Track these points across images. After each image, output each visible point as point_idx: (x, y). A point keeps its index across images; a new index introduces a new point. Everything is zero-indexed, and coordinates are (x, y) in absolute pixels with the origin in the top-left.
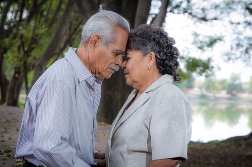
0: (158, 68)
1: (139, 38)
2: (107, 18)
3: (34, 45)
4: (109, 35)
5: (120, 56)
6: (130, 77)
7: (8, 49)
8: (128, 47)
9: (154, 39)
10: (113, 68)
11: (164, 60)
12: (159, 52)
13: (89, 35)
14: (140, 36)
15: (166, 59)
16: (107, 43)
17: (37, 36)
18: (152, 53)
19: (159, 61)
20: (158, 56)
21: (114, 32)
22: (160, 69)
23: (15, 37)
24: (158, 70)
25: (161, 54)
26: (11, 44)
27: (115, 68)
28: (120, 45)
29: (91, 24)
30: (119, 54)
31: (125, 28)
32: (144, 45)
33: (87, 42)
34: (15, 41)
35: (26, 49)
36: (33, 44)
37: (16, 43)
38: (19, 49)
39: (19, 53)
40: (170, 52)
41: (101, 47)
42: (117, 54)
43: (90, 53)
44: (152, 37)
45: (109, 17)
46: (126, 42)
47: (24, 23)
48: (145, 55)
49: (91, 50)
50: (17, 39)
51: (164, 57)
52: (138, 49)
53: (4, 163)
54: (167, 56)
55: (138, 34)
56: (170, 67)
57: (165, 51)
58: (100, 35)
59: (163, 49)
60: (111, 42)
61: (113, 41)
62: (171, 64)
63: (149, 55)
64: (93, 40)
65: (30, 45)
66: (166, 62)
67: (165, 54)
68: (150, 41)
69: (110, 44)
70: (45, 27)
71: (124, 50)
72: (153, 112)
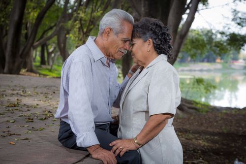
0: (156, 50)
1: (140, 29)
2: (117, 15)
3: (92, 27)
4: (118, 28)
5: (128, 43)
6: (136, 58)
7: (70, 30)
8: (133, 36)
9: (151, 29)
10: (122, 51)
11: (159, 45)
12: (155, 39)
13: (104, 28)
14: (141, 27)
15: (161, 44)
16: (117, 34)
17: (94, 18)
18: (150, 39)
19: (156, 45)
20: (155, 42)
21: (122, 25)
22: (157, 52)
23: (75, 20)
24: (156, 52)
25: (157, 40)
26: (73, 26)
27: (124, 52)
28: (126, 35)
29: (106, 20)
30: (127, 41)
31: (130, 22)
32: (144, 34)
33: (103, 33)
34: (75, 23)
35: (85, 30)
36: (91, 25)
37: (76, 25)
38: (79, 31)
39: (79, 34)
40: (164, 38)
41: (112, 37)
42: (125, 41)
43: (105, 41)
44: (150, 28)
45: (118, 13)
46: (131, 32)
47: (82, 7)
48: (145, 41)
49: (106, 39)
50: (77, 22)
51: (159, 42)
52: (140, 37)
53: (53, 124)
54: (161, 41)
55: (139, 26)
56: (165, 49)
57: (160, 37)
58: (112, 27)
59: (158, 36)
60: (120, 33)
61: (122, 32)
62: (165, 47)
63: (148, 41)
64: (107, 31)
65: (88, 27)
66: (161, 46)
67: (160, 40)
68: (149, 31)
69: (119, 34)
70: (101, 10)
71: (130, 38)
72: (150, 81)
